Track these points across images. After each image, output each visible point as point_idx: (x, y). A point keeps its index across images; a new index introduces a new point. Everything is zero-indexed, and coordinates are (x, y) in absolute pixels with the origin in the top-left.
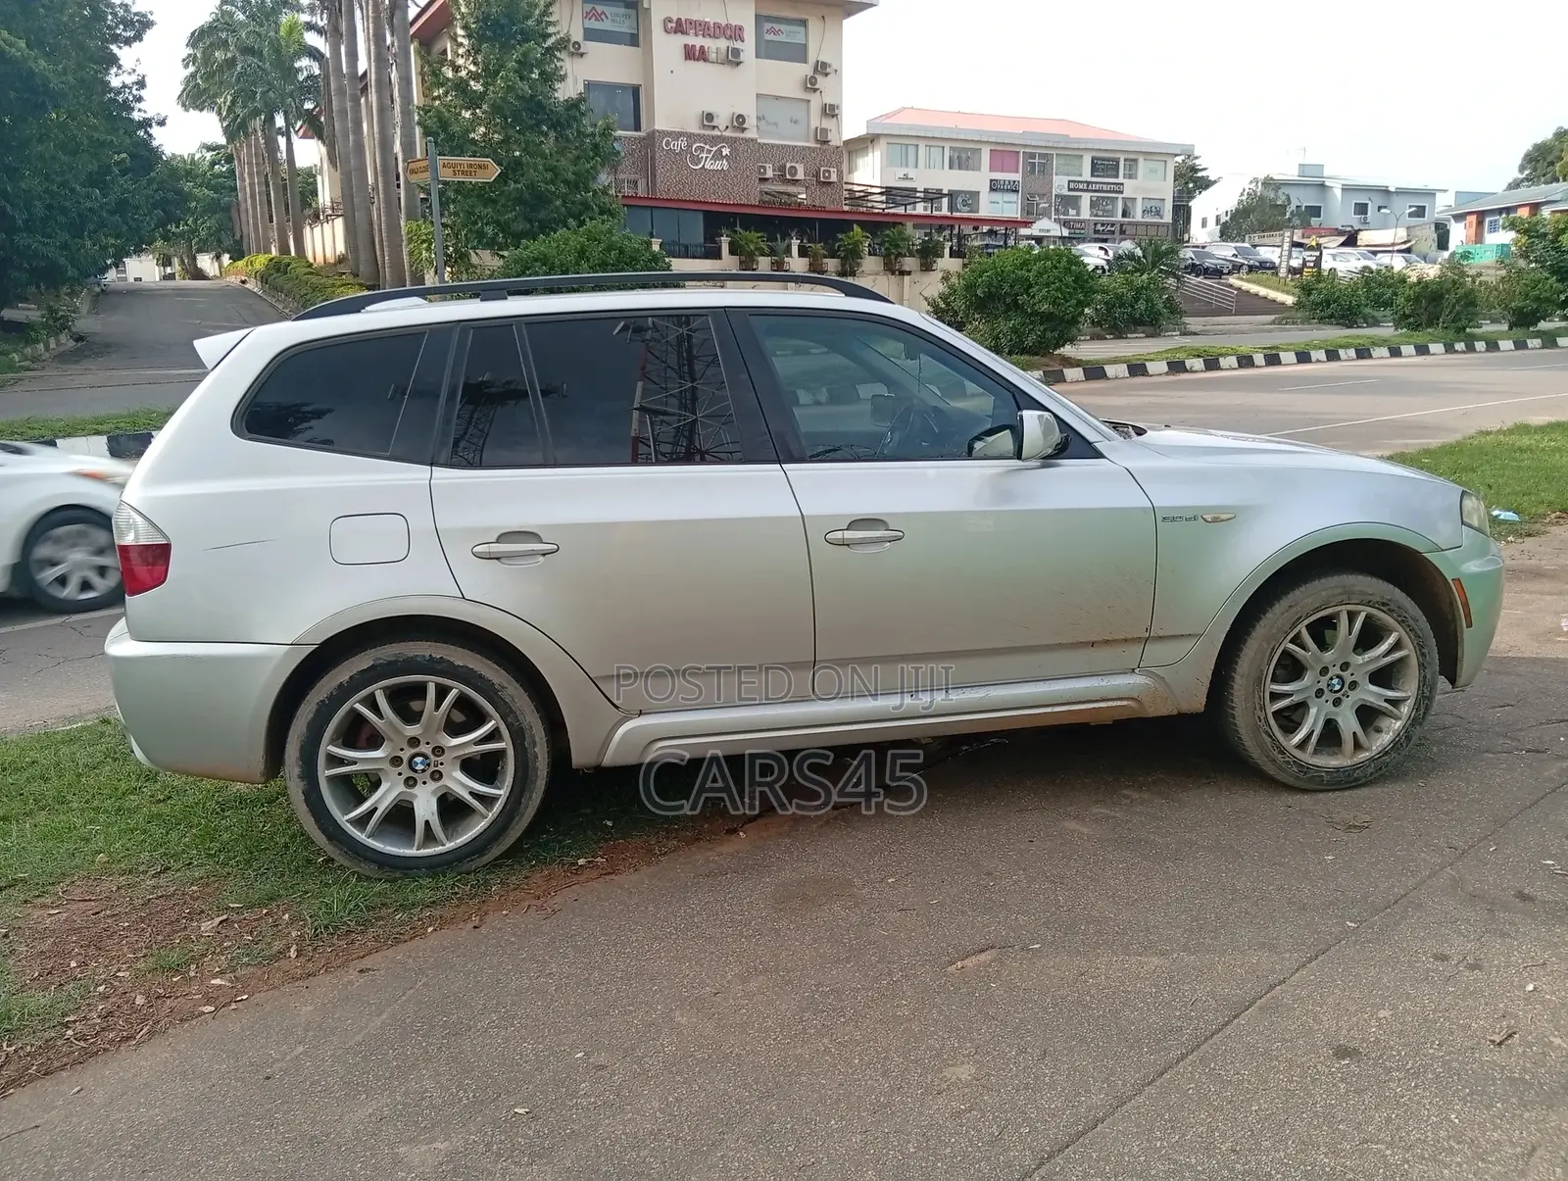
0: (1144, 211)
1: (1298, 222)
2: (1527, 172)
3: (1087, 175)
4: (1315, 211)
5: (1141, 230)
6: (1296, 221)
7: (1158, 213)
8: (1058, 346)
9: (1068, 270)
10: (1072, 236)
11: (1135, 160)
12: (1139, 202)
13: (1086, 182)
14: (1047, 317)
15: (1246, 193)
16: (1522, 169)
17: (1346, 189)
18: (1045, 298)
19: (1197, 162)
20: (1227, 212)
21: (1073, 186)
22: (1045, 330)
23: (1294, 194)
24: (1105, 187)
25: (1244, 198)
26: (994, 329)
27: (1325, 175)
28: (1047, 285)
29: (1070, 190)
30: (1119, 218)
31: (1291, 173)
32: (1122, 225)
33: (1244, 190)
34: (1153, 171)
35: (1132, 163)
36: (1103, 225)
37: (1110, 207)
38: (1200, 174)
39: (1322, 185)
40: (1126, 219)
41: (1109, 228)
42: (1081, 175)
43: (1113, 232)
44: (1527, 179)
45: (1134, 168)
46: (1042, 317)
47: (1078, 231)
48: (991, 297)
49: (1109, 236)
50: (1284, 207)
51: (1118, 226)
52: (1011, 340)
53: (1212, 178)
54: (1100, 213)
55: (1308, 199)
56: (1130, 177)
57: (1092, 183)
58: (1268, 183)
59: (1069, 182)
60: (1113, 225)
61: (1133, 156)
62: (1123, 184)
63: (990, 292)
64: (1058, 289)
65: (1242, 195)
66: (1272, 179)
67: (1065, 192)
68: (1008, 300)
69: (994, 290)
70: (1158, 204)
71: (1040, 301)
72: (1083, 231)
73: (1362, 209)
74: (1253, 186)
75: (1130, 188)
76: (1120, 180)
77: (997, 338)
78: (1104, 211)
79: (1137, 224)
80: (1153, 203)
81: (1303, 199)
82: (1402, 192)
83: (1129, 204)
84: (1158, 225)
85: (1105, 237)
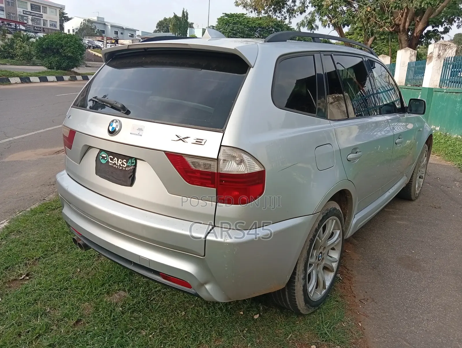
0: (50, 25)
1: (99, 34)
2: (158, 28)
3: (29, 9)
4: (103, 32)
5: (50, 31)
6: (98, 34)
7: (55, 26)
8: (73, 68)
9: (75, 43)
10: (26, 30)
11: (46, 7)
12: (48, 22)
13: (29, 12)
14: (69, 58)
15: (82, 23)
16: (157, 27)
17: (112, 26)
18: (69, 51)
19: (64, 11)
20: (76, 28)
21: (25, 12)
22: (69, 62)
23: (97, 25)
24: (36, 15)
25: (82, 25)
26: (49, 60)
27: (105, 21)
28: (70, 47)
29: (24, 14)
30: (42, 26)
31: (95, 19)
32: (43, 28)
33: (82, 22)
34: (52, 12)
35: (45, 8)
36: (37, 28)
37: (39, 22)
38: (65, 15)
39: (105, 24)
40: (44, 27)
41: (39, 29)
42: (27, 9)
43: (40, 30)
44: (158, 30)
45: (46, 10)
46: (67, 58)
47: (28, 28)
48: (48, 48)
49: (39, 32)
50: (94, 29)
51: (42, 28)
52: (56, 65)
53: (69, 17)
54: (35, 23)
55: (101, 28)
56: (45, 13)
57: (32, 13)
58: (89, 21)
59: (23, 11)
60: (40, 28)
61: (45, 6)
62: (42, 15)
63: (48, 47)
64: (73, 49)
65: (81, 24)
66: (90, 20)
67: (22, 14)
68: (55, 51)
69: (49, 46)
70: (55, 23)
71: (67, 52)
72: (30, 29)
73: (116, 33)
74: (84, 21)
75: (45, 16)
76: (41, 13)
77: (51, 63)
78: (37, 23)
79: (48, 29)
80: (53, 23)
81: (100, 28)
82: (127, 29)
83: (45, 22)
84: (55, 30)
85: (37, 31)
